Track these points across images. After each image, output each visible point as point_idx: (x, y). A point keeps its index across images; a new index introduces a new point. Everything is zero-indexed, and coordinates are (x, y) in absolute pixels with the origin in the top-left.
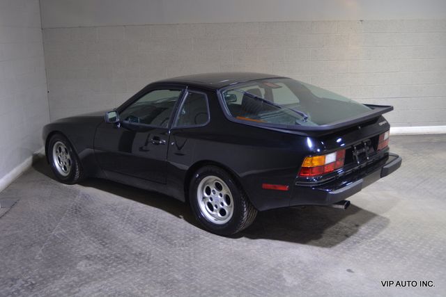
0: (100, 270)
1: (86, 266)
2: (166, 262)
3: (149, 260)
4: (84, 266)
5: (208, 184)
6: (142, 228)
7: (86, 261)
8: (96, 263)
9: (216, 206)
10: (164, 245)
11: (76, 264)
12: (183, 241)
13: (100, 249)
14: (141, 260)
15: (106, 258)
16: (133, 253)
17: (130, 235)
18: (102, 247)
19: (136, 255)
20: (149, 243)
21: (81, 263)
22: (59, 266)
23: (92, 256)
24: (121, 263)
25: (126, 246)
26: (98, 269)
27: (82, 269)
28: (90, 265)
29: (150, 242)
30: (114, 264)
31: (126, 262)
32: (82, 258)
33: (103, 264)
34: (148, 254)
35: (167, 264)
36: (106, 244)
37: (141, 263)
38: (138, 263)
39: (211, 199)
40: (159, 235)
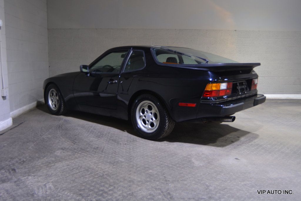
0: (70, 155)
1: (61, 153)
2: (114, 152)
3: (103, 151)
4: (60, 153)
5: (143, 107)
6: (100, 135)
7: (62, 150)
8: (68, 152)
9: (148, 121)
10: (113, 144)
11: (54, 152)
12: (126, 142)
13: (72, 145)
14: (98, 151)
15: (75, 149)
16: (93, 147)
17: (92, 139)
18: (73, 144)
19: (94, 148)
20: (103, 143)
21: (58, 151)
22: (43, 152)
23: (66, 148)
24: (84, 152)
25: (88, 144)
26: (69, 155)
27: (58, 154)
28: (64, 152)
29: (104, 142)
30: (80, 152)
31: (88, 151)
32: (59, 149)
33: (72, 152)
34: (102, 148)
35: (115, 153)
36: (76, 142)
37: (97, 152)
38: (95, 152)
39: (145, 116)
40: (110, 139)
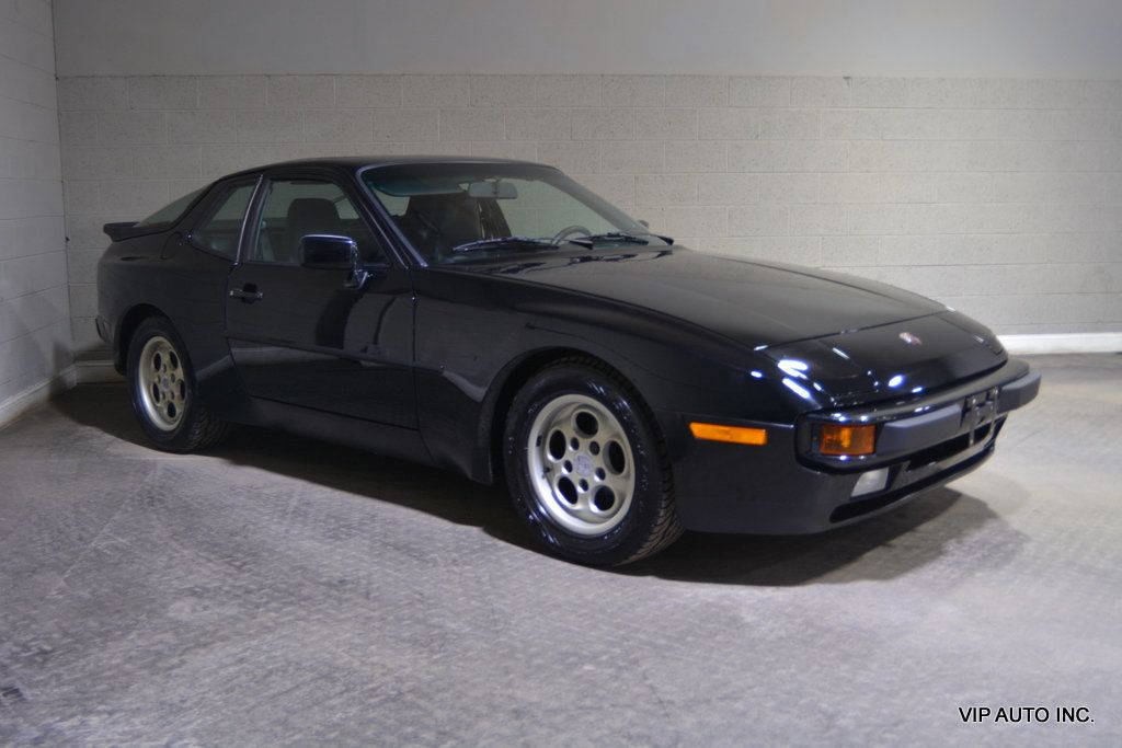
0: (236, 619)
1: (194, 611)
2: (417, 596)
3: (368, 594)
4: (187, 610)
6: (339, 530)
7: (194, 600)
8: (222, 604)
10: (403, 563)
11: (164, 606)
12: (455, 555)
13: (231, 575)
14: (347, 596)
15: (249, 592)
16: (324, 579)
17: (306, 544)
18: (232, 570)
19: (330, 585)
20: (362, 560)
21: (178, 604)
22: (118, 611)
23: (208, 591)
24: (291, 603)
25: (300, 568)
26: (232, 617)
27: (185, 616)
28: (206, 608)
29: (366, 558)
30: (274, 605)
31: (304, 599)
32: (179, 594)
33: (240, 605)
34: (364, 582)
35: (422, 602)
36: (245, 564)
37: (347, 600)
38: (340, 600)
40: (385, 545)
